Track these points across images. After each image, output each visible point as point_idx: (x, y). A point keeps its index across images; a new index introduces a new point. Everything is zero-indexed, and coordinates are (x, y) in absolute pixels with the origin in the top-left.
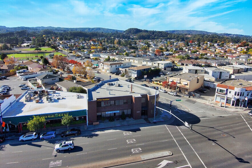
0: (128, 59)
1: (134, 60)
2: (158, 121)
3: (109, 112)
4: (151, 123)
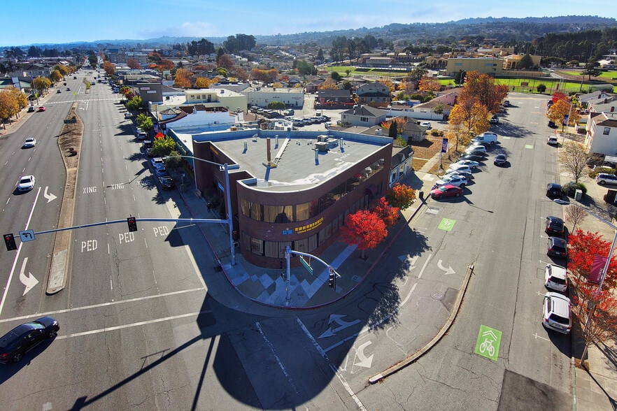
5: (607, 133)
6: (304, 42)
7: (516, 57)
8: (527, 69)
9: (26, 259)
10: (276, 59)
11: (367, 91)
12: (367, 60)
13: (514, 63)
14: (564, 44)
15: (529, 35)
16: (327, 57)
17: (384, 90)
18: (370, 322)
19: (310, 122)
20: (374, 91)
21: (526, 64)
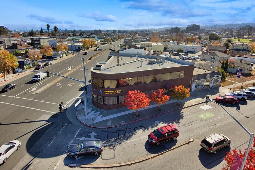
16: (235, 34)
17: (248, 48)
18: (103, 142)
19: (190, 58)
20: (241, 48)
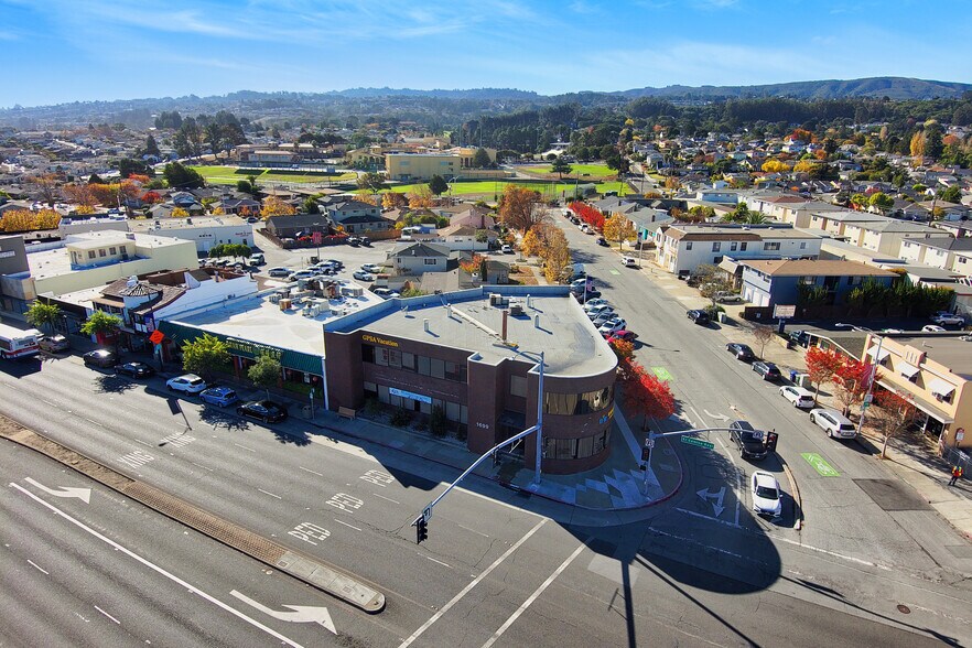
0: (836, 222)
1: (863, 229)
2: (545, 492)
3: (400, 393)
4: (511, 488)
5: (689, 248)
6: (97, 120)
7: (469, 151)
8: (486, 167)
9: (234, 593)
10: (54, 157)
11: (350, 214)
12: (250, 156)
13: (467, 159)
14: (505, 130)
15: (447, 116)
20: (360, 213)
21: (482, 161)
